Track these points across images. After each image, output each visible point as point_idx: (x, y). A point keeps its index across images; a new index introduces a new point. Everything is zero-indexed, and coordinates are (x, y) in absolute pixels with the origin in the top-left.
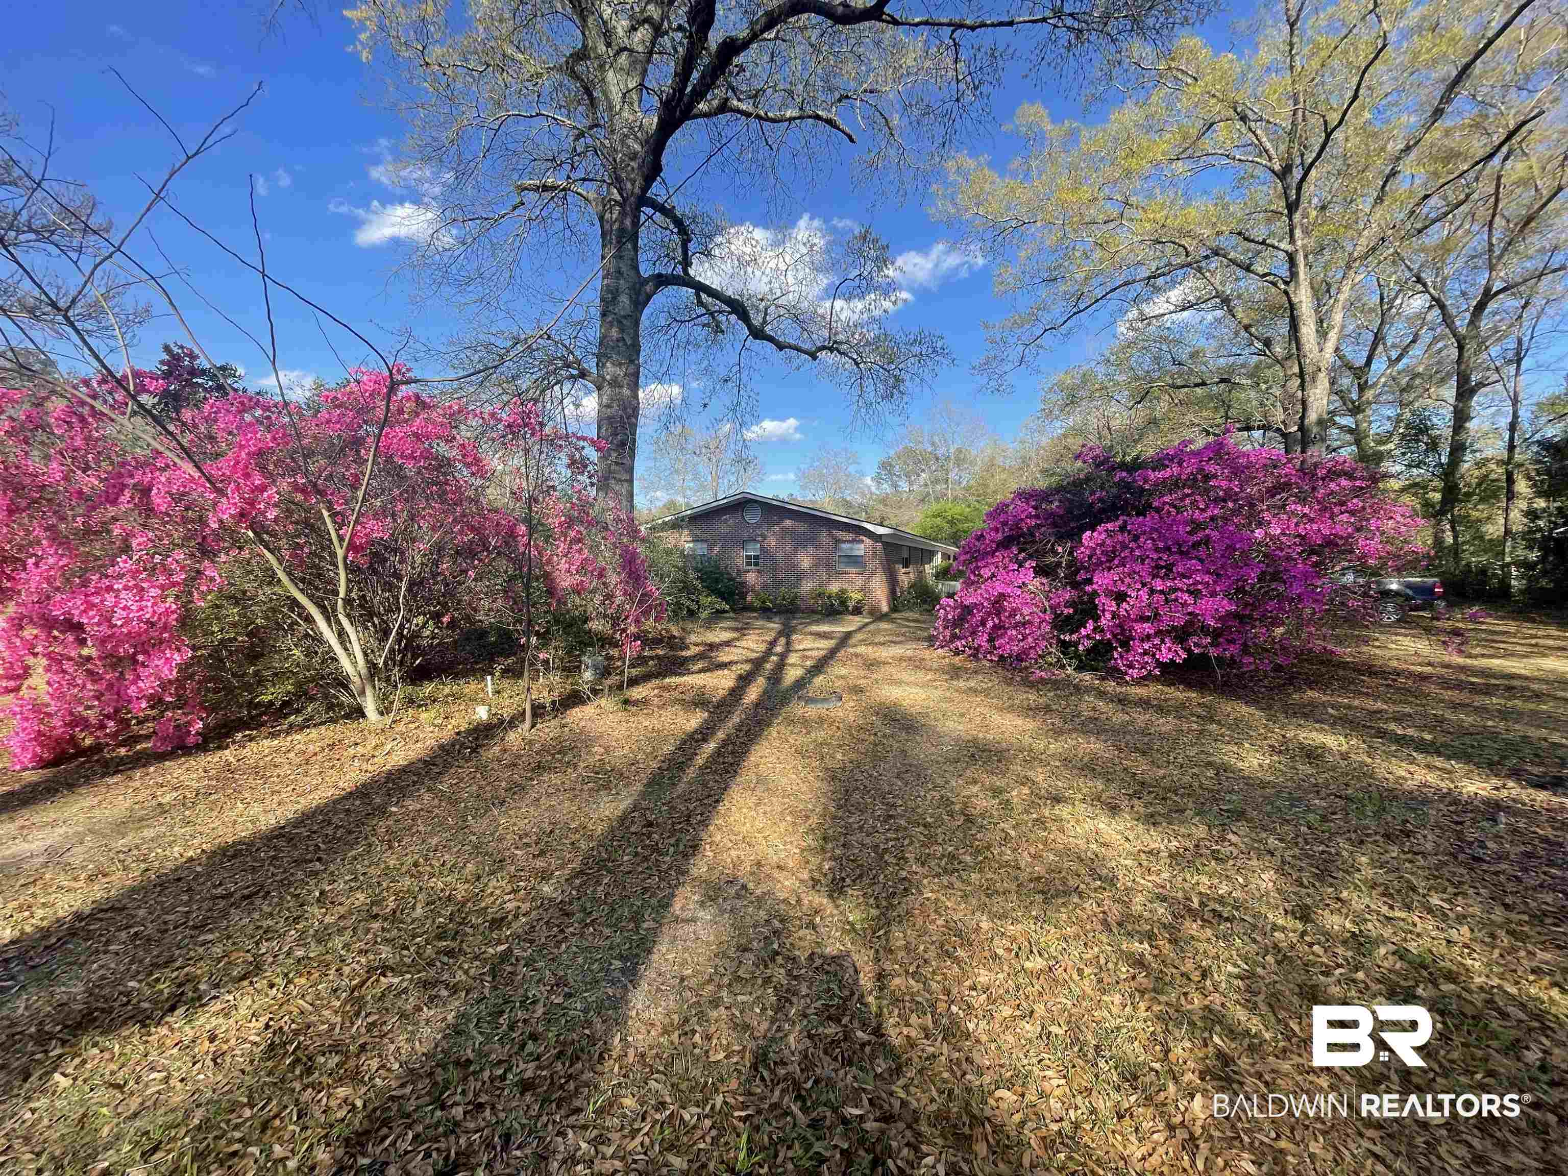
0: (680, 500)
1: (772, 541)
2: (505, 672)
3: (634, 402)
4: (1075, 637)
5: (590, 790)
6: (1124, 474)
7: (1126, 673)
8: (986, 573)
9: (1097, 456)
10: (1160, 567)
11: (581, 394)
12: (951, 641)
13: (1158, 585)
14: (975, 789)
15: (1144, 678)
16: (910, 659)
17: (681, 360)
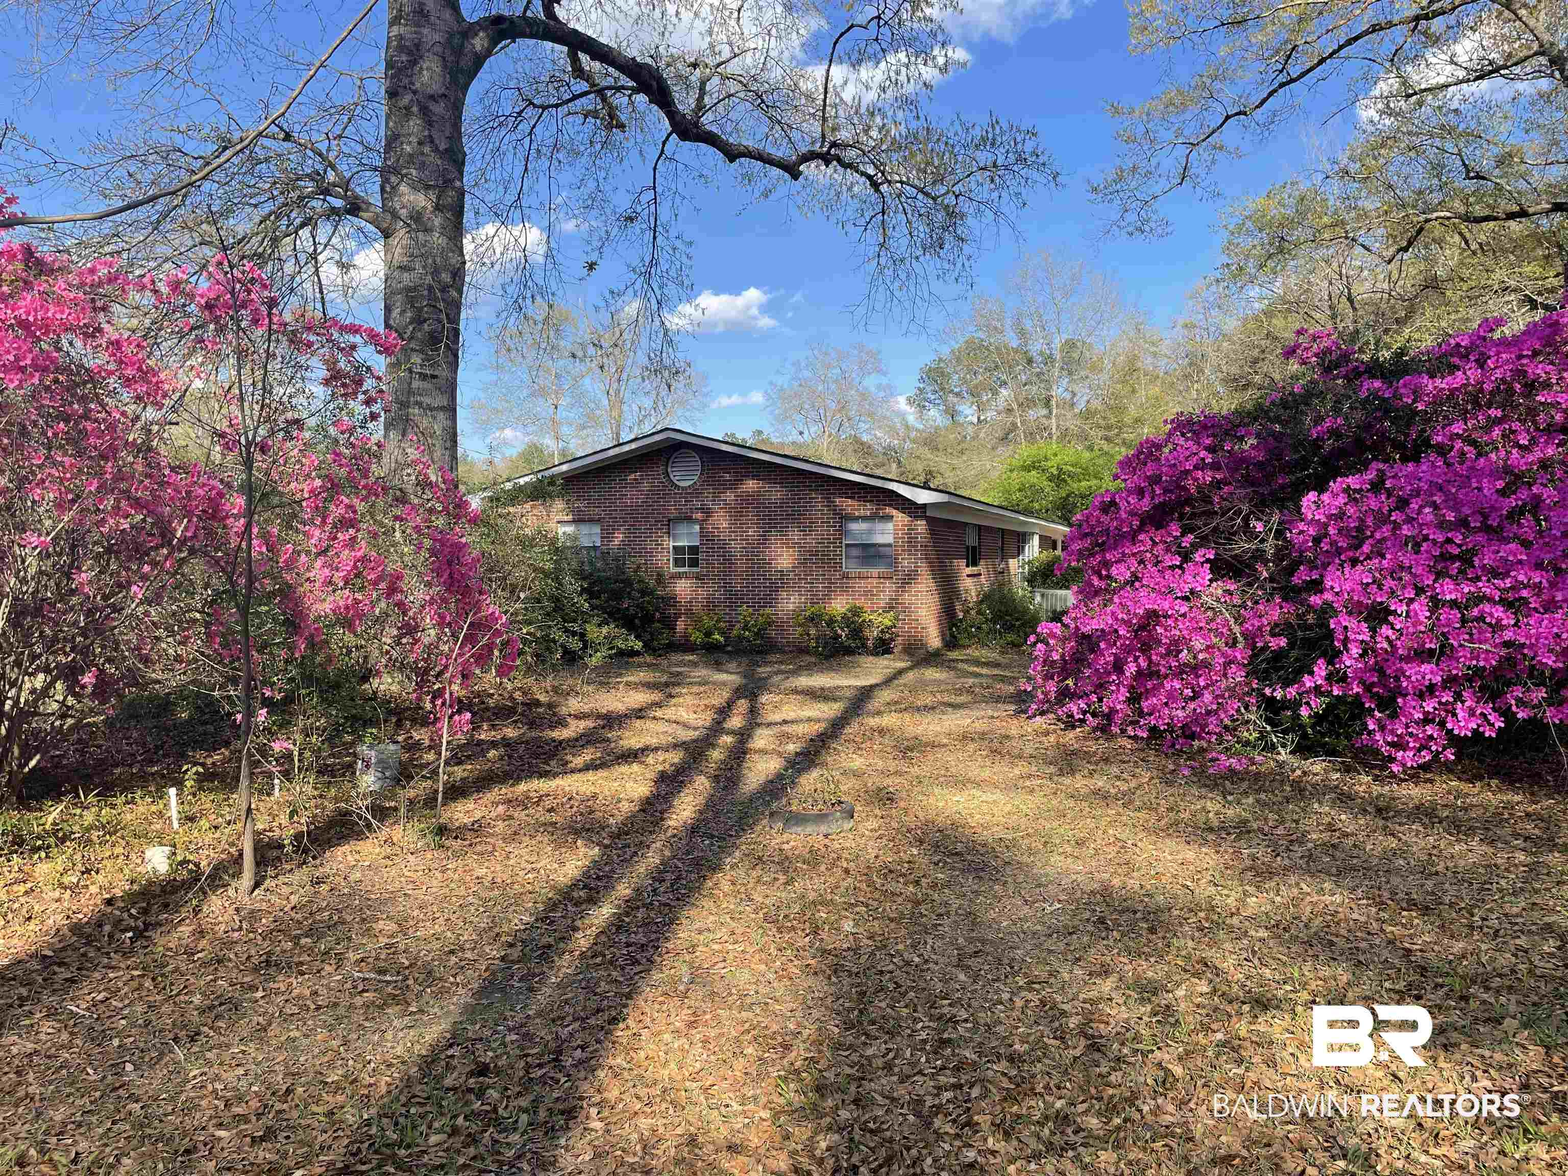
0: (549, 443)
1: (721, 521)
2: (207, 779)
3: (454, 260)
4: (1292, 691)
5: (366, 1006)
6: (1377, 384)
7: (1392, 759)
8: (1120, 573)
9: (1328, 351)
10: (1446, 558)
11: (352, 244)
12: (1060, 701)
13: (1448, 591)
14: (1107, 986)
15: (1425, 767)
16: (983, 736)
17: (544, 180)
